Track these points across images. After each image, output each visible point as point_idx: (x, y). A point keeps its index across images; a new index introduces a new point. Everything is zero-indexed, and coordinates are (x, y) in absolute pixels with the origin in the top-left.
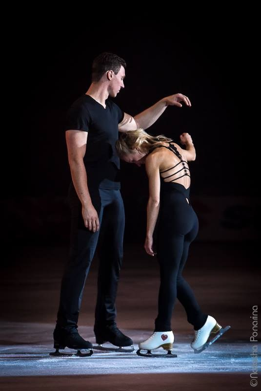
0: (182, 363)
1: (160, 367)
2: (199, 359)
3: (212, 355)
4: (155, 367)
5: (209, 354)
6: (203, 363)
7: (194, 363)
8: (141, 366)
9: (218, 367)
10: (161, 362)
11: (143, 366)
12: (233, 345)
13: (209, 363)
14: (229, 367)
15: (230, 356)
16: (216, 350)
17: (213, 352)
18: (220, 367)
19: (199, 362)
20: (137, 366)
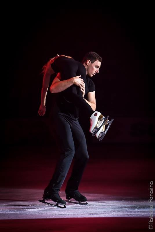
0: (108, 212)
1: (95, 214)
2: (117, 209)
3: (125, 207)
4: (93, 214)
5: (123, 206)
6: (120, 212)
7: (115, 212)
8: (85, 213)
9: (128, 214)
10: (96, 211)
11: (86, 213)
12: (137, 201)
13: (123, 212)
14: (134, 214)
15: (135, 207)
16: (127, 204)
17: (125, 205)
18: (129, 214)
19: (118, 211)
20: (83, 213)
